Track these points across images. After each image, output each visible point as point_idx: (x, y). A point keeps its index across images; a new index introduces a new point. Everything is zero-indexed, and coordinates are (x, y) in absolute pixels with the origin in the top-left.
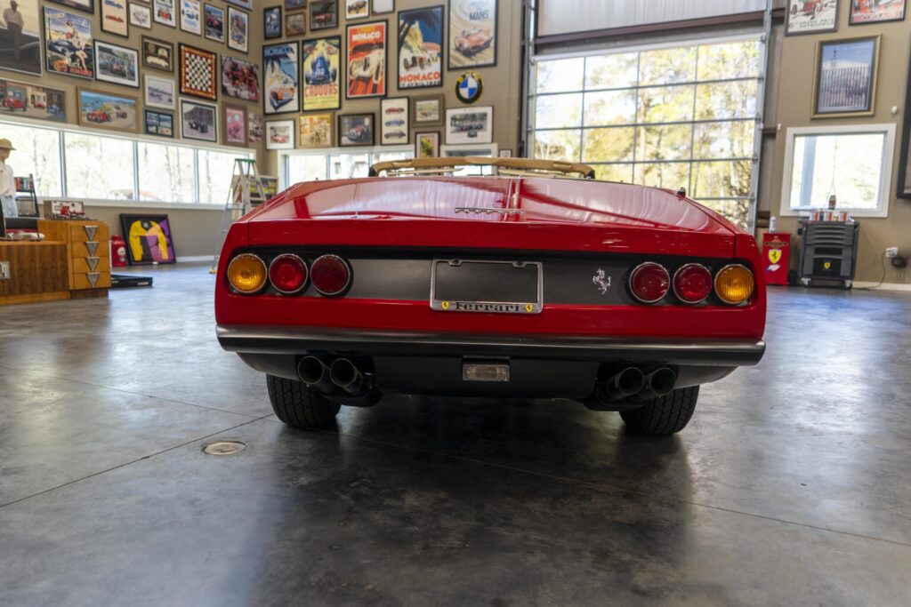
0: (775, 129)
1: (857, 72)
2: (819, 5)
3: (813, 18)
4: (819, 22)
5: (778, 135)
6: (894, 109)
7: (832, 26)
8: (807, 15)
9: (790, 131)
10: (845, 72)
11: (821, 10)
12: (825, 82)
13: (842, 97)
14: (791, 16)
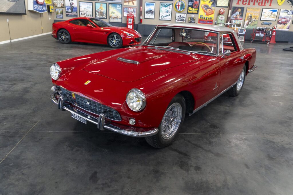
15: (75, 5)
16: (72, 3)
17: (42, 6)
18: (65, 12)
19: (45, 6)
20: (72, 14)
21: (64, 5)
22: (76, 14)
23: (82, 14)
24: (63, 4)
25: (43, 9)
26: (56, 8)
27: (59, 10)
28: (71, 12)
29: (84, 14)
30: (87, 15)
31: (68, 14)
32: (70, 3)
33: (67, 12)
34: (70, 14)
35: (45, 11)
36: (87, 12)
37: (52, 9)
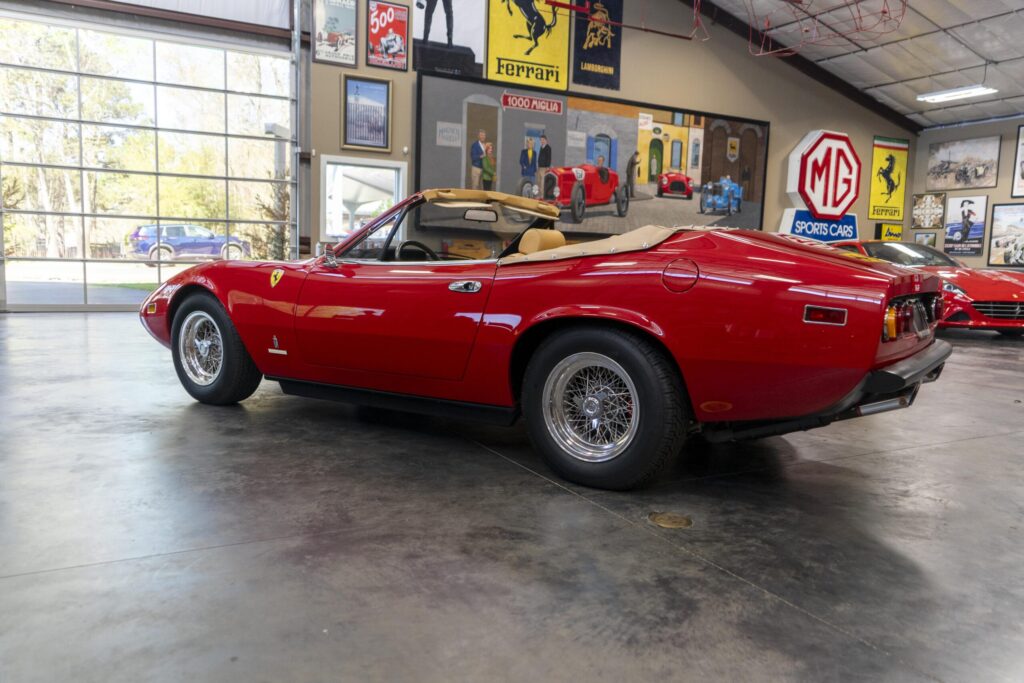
0: (309, 154)
1: (375, 110)
2: (341, 39)
3: (336, 50)
4: (342, 55)
5: (312, 160)
6: (406, 149)
7: (353, 62)
8: (332, 46)
9: (324, 158)
10: (368, 109)
11: (343, 44)
12: (351, 115)
13: (365, 132)
14: (317, 43)
15: (978, 218)
16: (970, 211)
17: (835, 225)
18: (943, 241)
19: (854, 224)
20: (963, 245)
21: (942, 220)
22: (978, 246)
23: (997, 244)
24: (940, 216)
25: (839, 232)
26: (918, 231)
27: (924, 236)
28: (960, 242)
29: (1006, 245)
30: (1015, 248)
31: (951, 246)
32: (963, 213)
33: (948, 241)
34: (958, 247)
35: (848, 238)
36: (1019, 236)
37: (891, 234)
